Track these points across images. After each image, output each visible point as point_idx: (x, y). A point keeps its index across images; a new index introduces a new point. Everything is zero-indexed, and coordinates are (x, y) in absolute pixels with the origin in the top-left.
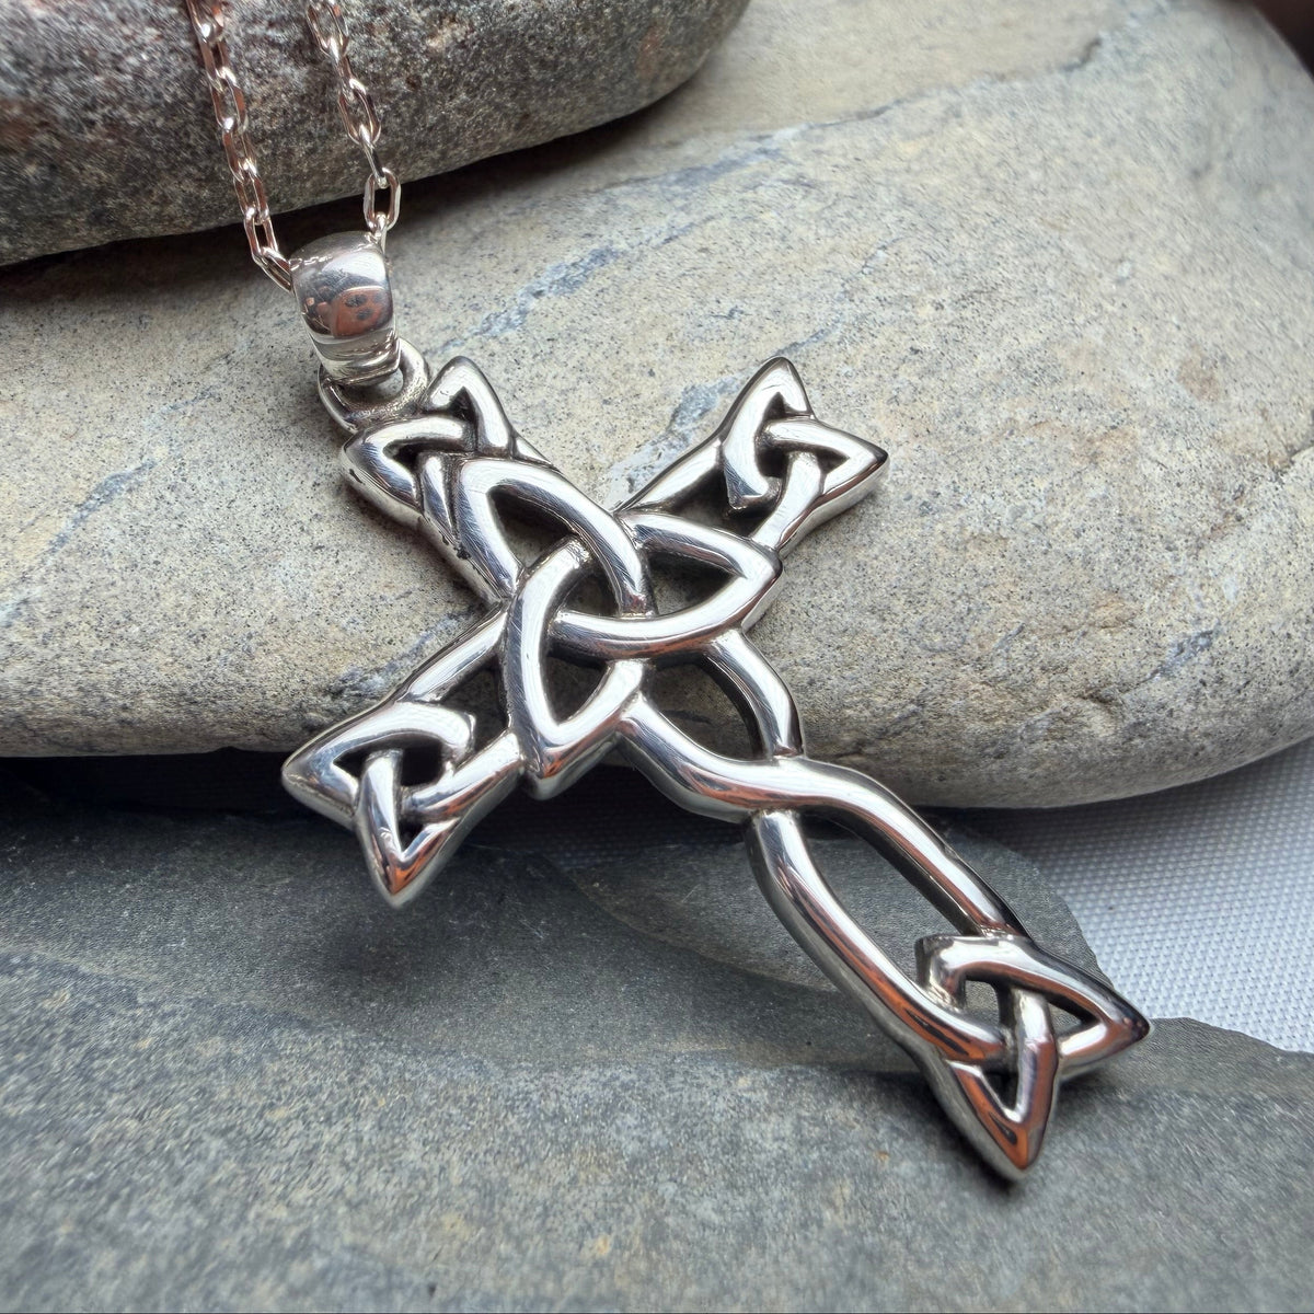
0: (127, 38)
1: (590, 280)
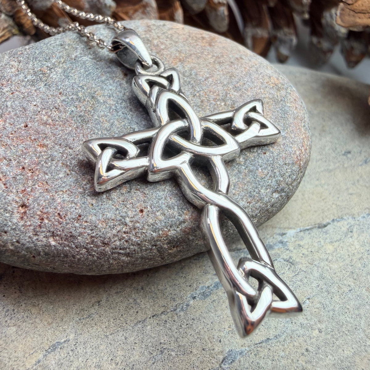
0: (77, 252)
1: (211, 295)
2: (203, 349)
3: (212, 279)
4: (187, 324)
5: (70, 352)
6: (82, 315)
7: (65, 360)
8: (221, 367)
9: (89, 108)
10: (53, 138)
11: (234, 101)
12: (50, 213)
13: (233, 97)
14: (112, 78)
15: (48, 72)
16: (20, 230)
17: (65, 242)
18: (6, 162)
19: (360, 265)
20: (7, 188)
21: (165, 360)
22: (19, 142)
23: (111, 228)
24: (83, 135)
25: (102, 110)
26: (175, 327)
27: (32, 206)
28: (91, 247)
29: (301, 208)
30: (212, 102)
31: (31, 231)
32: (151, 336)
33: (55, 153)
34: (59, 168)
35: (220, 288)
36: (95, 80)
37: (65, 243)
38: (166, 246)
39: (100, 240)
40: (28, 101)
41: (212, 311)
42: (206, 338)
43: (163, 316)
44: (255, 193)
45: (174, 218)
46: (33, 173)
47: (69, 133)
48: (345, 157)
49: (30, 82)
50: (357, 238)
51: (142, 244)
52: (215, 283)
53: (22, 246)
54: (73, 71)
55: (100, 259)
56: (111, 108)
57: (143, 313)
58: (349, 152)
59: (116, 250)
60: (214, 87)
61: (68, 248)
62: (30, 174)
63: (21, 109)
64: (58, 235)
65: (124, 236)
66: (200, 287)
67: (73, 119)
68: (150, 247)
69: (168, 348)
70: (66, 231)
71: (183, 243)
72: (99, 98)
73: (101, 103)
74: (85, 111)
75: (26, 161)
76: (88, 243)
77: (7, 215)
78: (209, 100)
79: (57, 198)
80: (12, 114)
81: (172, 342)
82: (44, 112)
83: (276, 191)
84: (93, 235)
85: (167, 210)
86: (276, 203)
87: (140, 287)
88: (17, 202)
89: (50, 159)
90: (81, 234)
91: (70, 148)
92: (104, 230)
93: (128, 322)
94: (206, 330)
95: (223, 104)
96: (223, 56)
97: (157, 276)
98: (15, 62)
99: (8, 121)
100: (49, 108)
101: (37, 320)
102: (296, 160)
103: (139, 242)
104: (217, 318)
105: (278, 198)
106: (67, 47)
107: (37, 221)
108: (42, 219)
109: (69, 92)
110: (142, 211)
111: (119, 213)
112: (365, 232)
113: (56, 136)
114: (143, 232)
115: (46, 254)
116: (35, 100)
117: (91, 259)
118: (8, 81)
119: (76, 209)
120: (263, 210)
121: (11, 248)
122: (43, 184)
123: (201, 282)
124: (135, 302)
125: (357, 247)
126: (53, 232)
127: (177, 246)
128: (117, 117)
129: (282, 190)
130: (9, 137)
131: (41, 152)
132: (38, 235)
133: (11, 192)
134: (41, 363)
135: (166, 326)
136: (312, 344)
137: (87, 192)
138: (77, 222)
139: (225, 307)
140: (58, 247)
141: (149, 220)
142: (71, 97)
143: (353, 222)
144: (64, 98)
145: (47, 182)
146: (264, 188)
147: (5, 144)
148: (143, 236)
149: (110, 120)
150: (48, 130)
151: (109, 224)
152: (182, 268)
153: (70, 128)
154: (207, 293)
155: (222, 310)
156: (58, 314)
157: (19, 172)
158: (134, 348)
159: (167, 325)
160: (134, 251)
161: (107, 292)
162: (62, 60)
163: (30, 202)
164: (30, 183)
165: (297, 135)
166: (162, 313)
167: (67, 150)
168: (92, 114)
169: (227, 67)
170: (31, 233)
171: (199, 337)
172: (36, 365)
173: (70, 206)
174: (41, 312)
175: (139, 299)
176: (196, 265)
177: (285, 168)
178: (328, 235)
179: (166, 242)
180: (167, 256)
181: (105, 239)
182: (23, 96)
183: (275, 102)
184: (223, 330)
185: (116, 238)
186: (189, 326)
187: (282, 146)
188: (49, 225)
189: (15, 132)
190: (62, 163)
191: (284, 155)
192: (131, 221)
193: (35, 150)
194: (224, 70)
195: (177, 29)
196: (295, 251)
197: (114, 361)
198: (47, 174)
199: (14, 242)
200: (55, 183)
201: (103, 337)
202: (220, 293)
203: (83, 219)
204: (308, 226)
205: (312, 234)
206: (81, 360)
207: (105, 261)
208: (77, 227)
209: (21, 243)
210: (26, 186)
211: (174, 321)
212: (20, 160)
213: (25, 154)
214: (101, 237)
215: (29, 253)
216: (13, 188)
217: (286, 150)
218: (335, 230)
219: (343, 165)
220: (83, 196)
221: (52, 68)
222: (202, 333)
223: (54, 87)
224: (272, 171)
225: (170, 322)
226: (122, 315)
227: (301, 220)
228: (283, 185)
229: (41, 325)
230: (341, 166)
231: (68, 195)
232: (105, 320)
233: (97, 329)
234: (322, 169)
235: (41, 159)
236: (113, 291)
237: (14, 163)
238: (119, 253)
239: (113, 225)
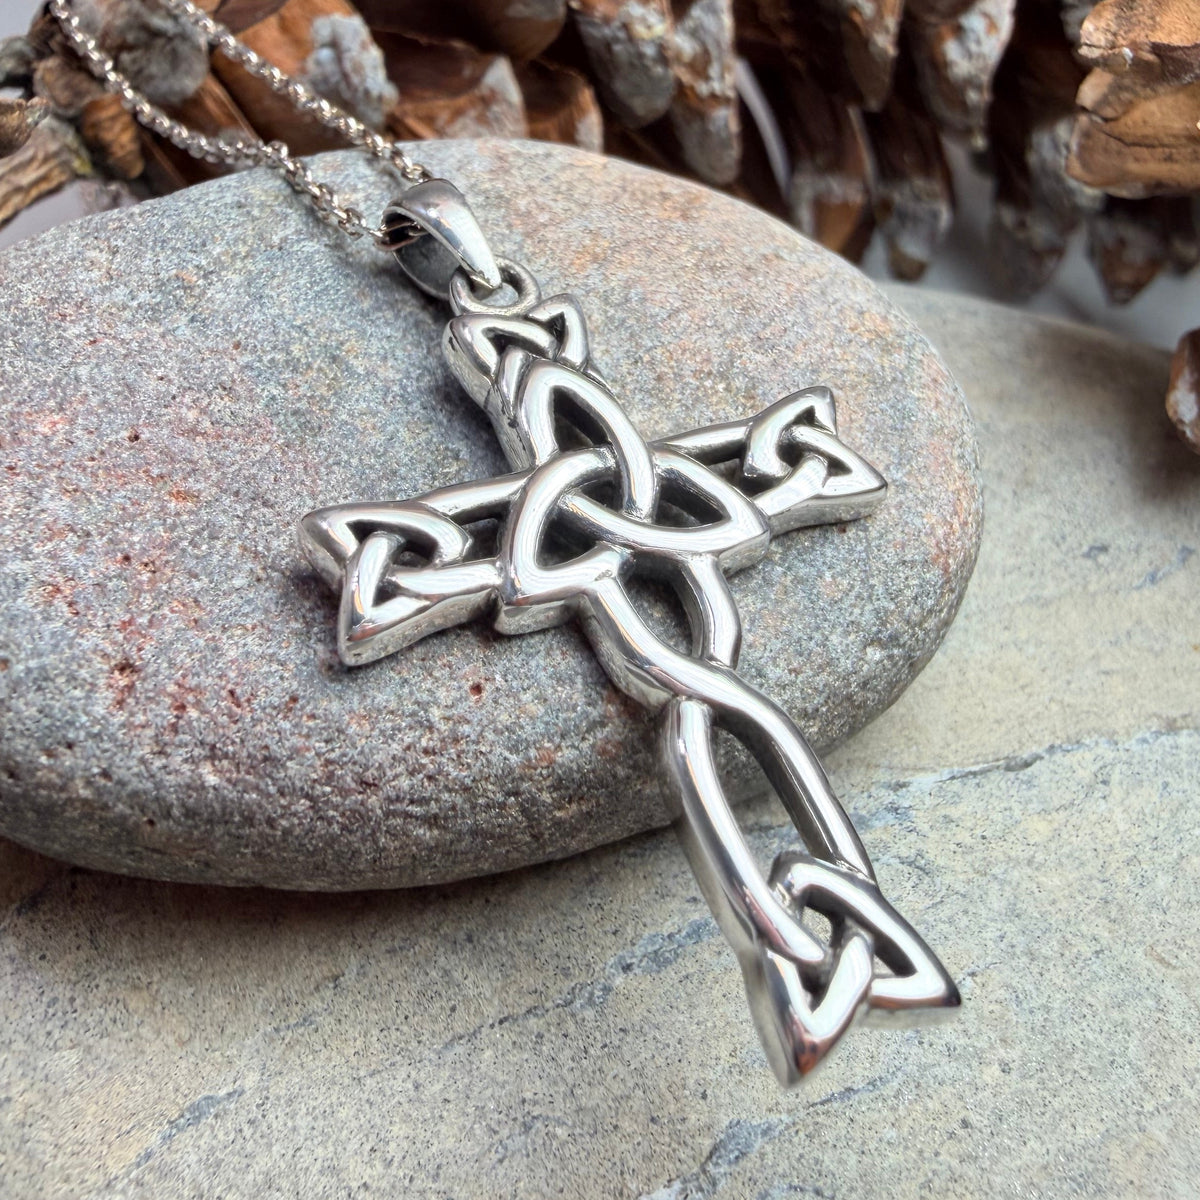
0: (283, 807)
1: (680, 960)
2: (653, 1120)
3: (683, 913)
4: (605, 1046)
5: (246, 1127)
6: (282, 1017)
7: (228, 1151)
8: (704, 1171)
9: (323, 390)
10: (215, 475)
11: (752, 378)
12: (205, 688)
13: (750, 367)
14: (392, 305)
15: (201, 282)
16: (113, 738)
17: (248, 777)
18: (75, 539)
19: (1128, 880)
20: (77, 614)
21: (535, 1150)
22: (115, 483)
23: (384, 736)
24: (305, 468)
25: (362, 398)
26: (568, 1053)
27: (150, 670)
28: (324, 794)
29: (955, 710)
30: (687, 380)
31: (148, 741)
32: (493, 1080)
33: (222, 519)
34: (231, 561)
35: (705, 939)
36: (342, 309)
37: (245, 781)
38: (546, 797)
39: (352, 771)
40: (140, 364)
41: (682, 1007)
42: (663, 1085)
43: (532, 1021)
44: (812, 643)
45: (574, 710)
46: (154, 572)
47: (263, 461)
48: (1089, 563)
49: (146, 311)
50: (1123, 800)
51: (477, 787)
52: (690, 925)
53: (119, 787)
54: (275, 282)
55: (351, 832)
56: (387, 391)
57: (472, 1010)
58: (1104, 549)
59: (398, 806)
60: (695, 337)
61: (254, 796)
62: (145, 577)
63: (120, 388)
64: (226, 756)
65: (425, 760)
66: (646, 935)
67: (276, 421)
68: (500, 797)
69: (544, 1114)
70: (249, 744)
71: (597, 789)
72: (353, 362)
73: (360, 375)
74: (310, 397)
75: (136, 539)
76: (315, 781)
77: (78, 693)
78: (678, 376)
79: (226, 647)
80: (94, 401)
81: (559, 1099)
82: (187, 400)
83: (874, 641)
84: (333, 756)
85: (553, 687)
86: (875, 677)
87: (461, 936)
88: (106, 656)
89: (206, 534)
90: (295, 753)
91: (265, 504)
92: (364, 741)
93: (424, 1038)
94: (660, 1061)
95: (721, 387)
96: (722, 249)
97: (514, 901)
98: (101, 251)
99: (80, 421)
100: (202, 386)
101: (144, 1031)
102: (934, 551)
103: (468, 781)
104: (695, 1027)
105: (882, 661)
106: (256, 212)
107: (165, 713)
108: (182, 707)
109: (264, 341)
110: (477, 689)
111: (411, 693)
112: (1146, 784)
113: (225, 470)
114: (481, 752)
115: (190, 813)
116: (160, 363)
117: (323, 832)
118: (79, 306)
119: (282, 678)
120: (835, 695)
121: (85, 793)
122: (184, 605)
123: (648, 921)
124: (447, 979)
125: (1122, 827)
126: (213, 747)
127: (582, 798)
128: (407, 418)
129: (894, 639)
130: (84, 469)
131: (178, 514)
132: (167, 755)
133: (91, 626)
134: (154, 1162)
135: (541, 1051)
136: (980, 1105)
137: (315, 629)
138: (285, 718)
139: (720, 995)
140: (226, 792)
141: (499, 715)
142: (269, 357)
143: (1110, 755)
144: (247, 358)
145: (196, 601)
146: (839, 630)
147: (70, 488)
148: (479, 764)
149: (384, 426)
150: (199, 450)
151: (381, 725)
152: (592, 881)
153: (267, 448)
154: (667, 955)
155: (710, 1003)
156: (208, 1014)
157: (113, 568)
158: (441, 1117)
159: (544, 1048)
160: (453, 808)
161: (361, 950)
162: (243, 249)
163: (147, 655)
164: (147, 601)
165: (938, 480)
166: (529, 1012)
167: (256, 509)
168: (331, 407)
169: (736, 280)
170: (147, 749)
171: (640, 1083)
172: (138, 1165)
173: (265, 669)
174: (158, 1008)
175: (460, 970)
176: (634, 871)
177: (901, 574)
178: (1035, 791)
179: (548, 783)
180: (549, 828)
181: (367, 768)
182: (124, 352)
183: (875, 383)
184: (714, 1062)
185: (400, 769)
186: (611, 1051)
187: (893, 511)
188: (202, 725)
189: (102, 453)
190: (240, 546)
191: (899, 536)
192: (444, 718)
193: (163, 508)
194: (725, 290)
195: (589, 167)
196: (933, 835)
197: (378, 1154)
198: (196, 576)
199: (94, 776)
200: (223, 602)
201: (347, 1081)
202: (706, 955)
203: (303, 708)
204: (978, 763)
205: (987, 788)
206: (278, 1151)
207: (363, 840)
208: (285, 731)
209: (115, 777)
210: (134, 609)
211: (566, 1036)
212: (118, 534)
213: (133, 518)
214: (355, 763)
215: (137, 811)
216: (95, 615)
217: (907, 523)
218: (1057, 777)
219: (1085, 587)
220: (303, 642)
221: (212, 272)
222: (650, 1070)
223: (217, 326)
224: (862, 581)
225: (553, 1038)
226: (406, 1018)
227: (953, 747)
228: (896, 624)
229: (157, 1046)
230: (1080, 589)
231: (261, 638)
232: (353, 1033)
233: (329, 1059)
234: (1022, 597)
235: (179, 532)
236: (380, 947)
237: (99, 542)
238: (408, 815)
239: (393, 729)
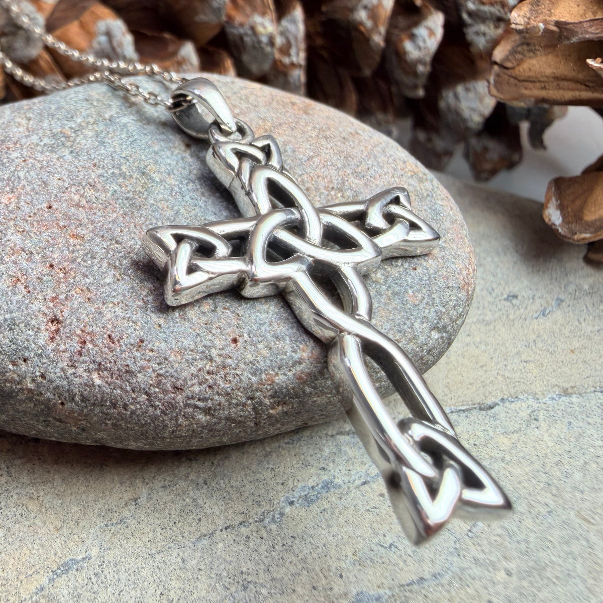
0: (133, 398)
1: (320, 501)
3: (318, 475)
4: (284, 545)
5: (93, 577)
6: (109, 519)
7: (84, 589)
9: (140, 188)
10: (91, 227)
11: (355, 191)
12: (96, 333)
13: (353, 186)
14: (169, 149)
15: (73, 135)
16: (48, 357)
17: (117, 381)
18: (25, 255)
20: (29, 292)
21: (250, 600)
22: (43, 229)
23: (188, 363)
24: (135, 226)
25: (159, 193)
26: (264, 547)
27: (68, 322)
28: (155, 393)
30: (322, 191)
31: (66, 359)
32: (225, 560)
33: (96, 248)
34: (104, 269)
35: (332, 490)
36: (144, 150)
37: (115, 383)
38: (267, 402)
39: (171, 381)
40: (49, 172)
41: (323, 526)
43: (243, 529)
44: (406, 327)
45: (286, 355)
46: (65, 274)
47: (114, 221)
48: (508, 304)
49: (48, 147)
50: (548, 430)
51: (233, 393)
52: (323, 482)
53: (49, 383)
54: (110, 136)
55: (166, 414)
56: (172, 190)
57: (210, 521)
59: (191, 402)
60: (323, 170)
61: (119, 391)
62: (61, 275)
63: (40, 183)
64: (106, 369)
65: (208, 377)
66: (299, 486)
67: (118, 202)
68: (244, 400)
70: (119, 363)
71: (293, 399)
72: (153, 175)
73: (157, 182)
74: (134, 192)
75: (55, 256)
76: (151, 385)
77: (30, 332)
78: (317, 189)
79: (105, 312)
80: (28, 189)
82: (73, 190)
83: (435, 328)
84: (161, 372)
85: (274, 342)
86: (434, 348)
88: (45, 314)
89: (89, 256)
90: (142, 369)
91: (117, 242)
92: (177, 365)
93: (185, 535)
95: (339, 195)
96: (328, 129)
97: (227, 464)
98: (22, 119)
99: (22, 197)
100: (80, 184)
102: (463, 282)
103: (229, 390)
105: (438, 339)
106: (95, 104)
107: (75, 345)
108: (85, 342)
109: (108, 163)
110: (235, 341)
111: (201, 341)
113: (96, 225)
114: (237, 374)
115: (84, 399)
116: (58, 172)
117: (152, 413)
118: (15, 143)
119: (135, 329)
120: (416, 356)
121: (31, 386)
122: (82, 290)
123: (300, 478)
124: (195, 504)
126: (100, 364)
127: (285, 404)
128: (184, 203)
129: (444, 327)
130: (27, 221)
131: (74, 245)
132: (76, 367)
133: (36, 298)
134: (45, 592)
135: (249, 546)
137: (149, 306)
138: (137, 350)
140: (105, 389)
141: (247, 355)
142: (111, 171)
143: (536, 405)
144: (100, 171)
145: (88, 288)
146: (419, 320)
147: (21, 230)
148: (236, 381)
149: (173, 207)
150: (82, 214)
151: (186, 357)
152: (267, 456)
153: (115, 215)
154: (312, 497)
157: (46, 270)
158: (198, 578)
159: (251, 544)
160: (219, 404)
162: (91, 120)
163: (66, 314)
164: (63, 287)
165: (460, 246)
166: (241, 524)
167: (113, 244)
168: (145, 196)
169: (339, 143)
170: (65, 364)
172: (37, 594)
173: (126, 325)
175: (201, 499)
176: (289, 452)
177: (447, 293)
179: (269, 393)
180: (264, 420)
181: (178, 379)
182: (40, 166)
185: (195, 381)
186: (287, 547)
187: (440, 260)
188: (95, 352)
189: (35, 214)
190: (107, 263)
191: (445, 273)
192: (219, 355)
193: (67, 242)
194: (334, 148)
195: (254, 89)
197: (165, 596)
198: (87, 276)
199: (37, 377)
200: (102, 290)
201: (145, 556)
202: (333, 499)
203: (146, 346)
204: (463, 405)
206: (111, 592)
207: (171, 419)
208: (137, 357)
209: (48, 378)
210: (58, 291)
211: (262, 538)
212: (46, 253)
213: (53, 246)
214: (172, 377)
215: (57, 397)
216: (38, 293)
217: (448, 267)
220: (144, 312)
221: (78, 130)
223: (84, 156)
224: (428, 295)
225: (255, 539)
226: (175, 523)
228: (446, 320)
229: (44, 530)
231: (122, 309)
232: (146, 530)
233: (135, 543)
234: (475, 319)
235: (76, 254)
237: (38, 257)
238: (196, 407)
239: (193, 359)
